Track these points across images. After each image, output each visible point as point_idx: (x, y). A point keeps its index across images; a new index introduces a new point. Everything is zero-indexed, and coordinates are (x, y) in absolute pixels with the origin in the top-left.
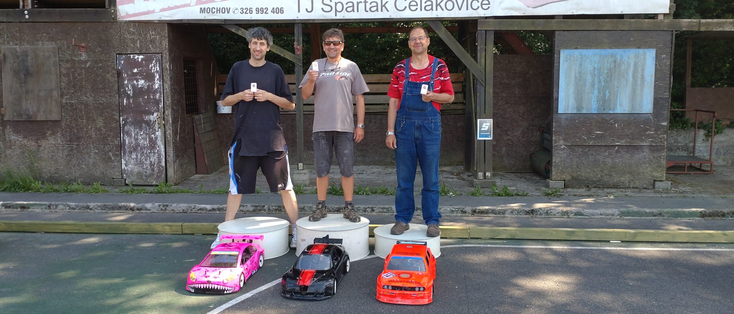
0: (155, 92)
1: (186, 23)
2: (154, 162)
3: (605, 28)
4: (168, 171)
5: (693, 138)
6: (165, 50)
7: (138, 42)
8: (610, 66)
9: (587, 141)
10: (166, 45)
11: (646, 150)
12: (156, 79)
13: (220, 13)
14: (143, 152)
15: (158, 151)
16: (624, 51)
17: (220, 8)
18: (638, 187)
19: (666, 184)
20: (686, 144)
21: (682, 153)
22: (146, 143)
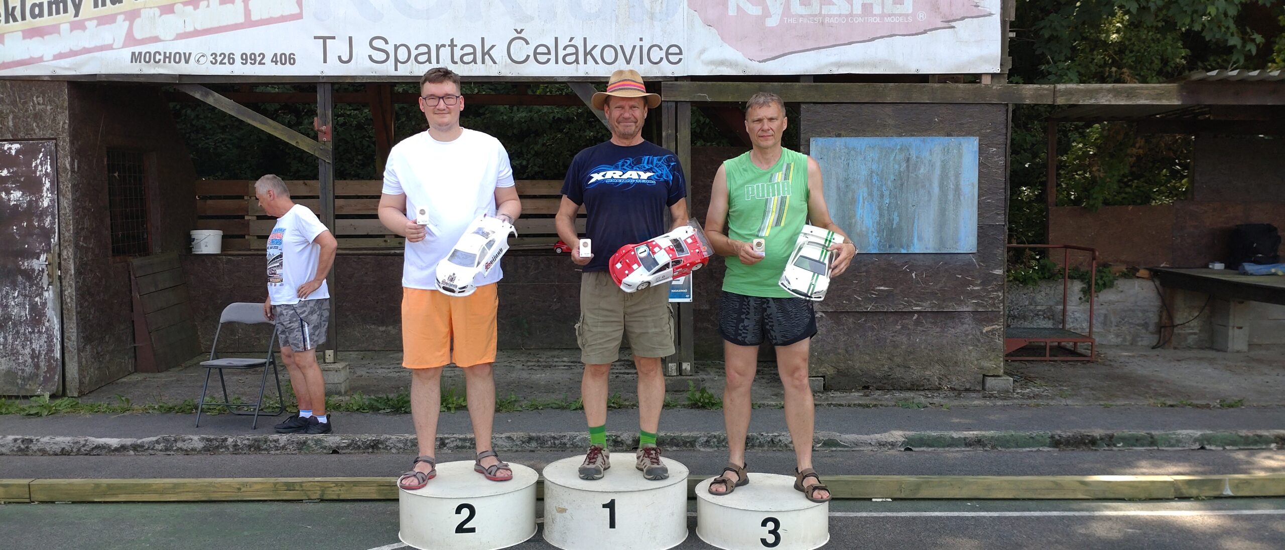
0: (44, 213)
1: (104, 82)
2: (39, 351)
3: (889, 100)
4: (67, 367)
5: (1062, 296)
6: (63, 132)
7: (11, 117)
8: (900, 167)
9: (862, 303)
10: (64, 123)
11: (968, 319)
12: (45, 189)
13: (170, 62)
14: (18, 332)
15: (47, 329)
16: (924, 141)
17: (170, 53)
18: (956, 387)
19: (1005, 382)
20: (1051, 306)
21: (1044, 322)
22: (23, 314)
